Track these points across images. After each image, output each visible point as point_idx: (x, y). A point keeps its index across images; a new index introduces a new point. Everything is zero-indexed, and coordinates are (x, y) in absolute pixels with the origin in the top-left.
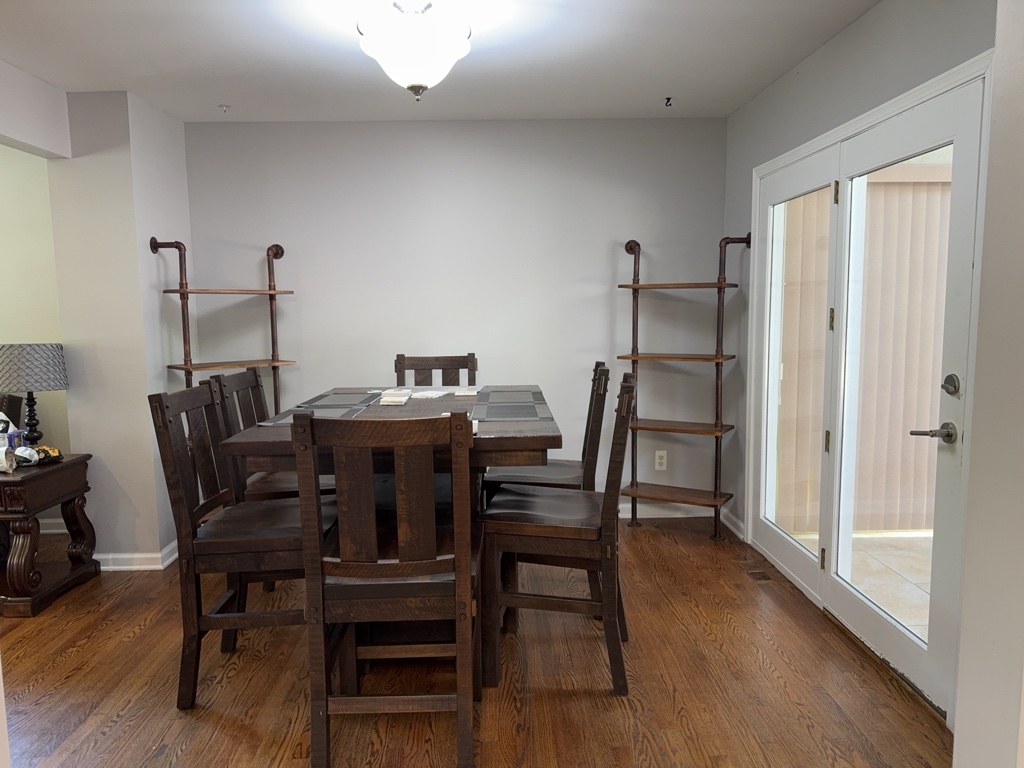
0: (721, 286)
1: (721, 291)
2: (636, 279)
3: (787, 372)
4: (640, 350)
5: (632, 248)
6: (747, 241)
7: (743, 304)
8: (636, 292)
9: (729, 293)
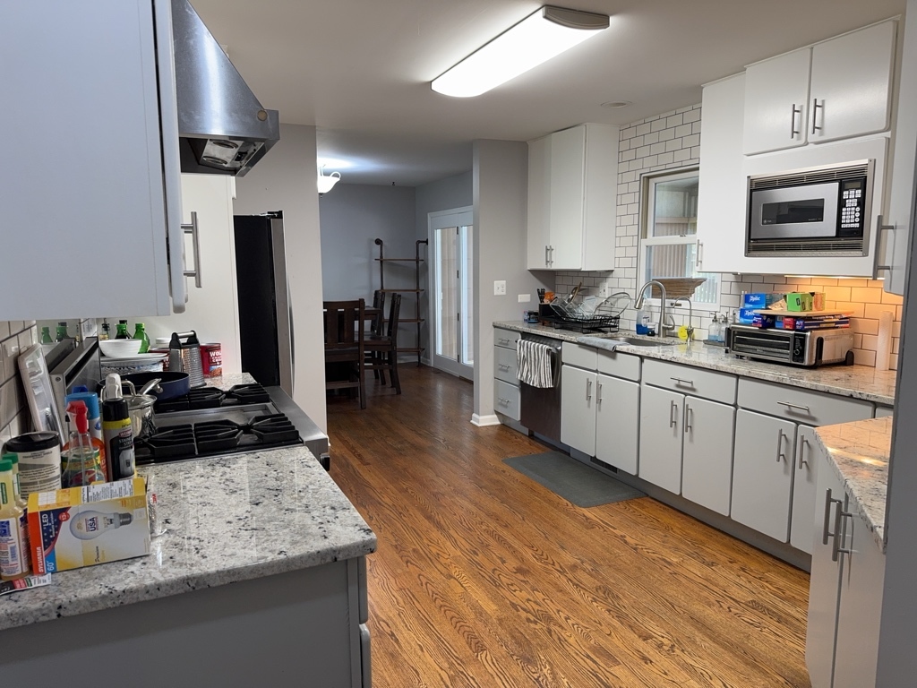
0: (417, 260)
1: (418, 262)
2: (381, 257)
3: (444, 296)
4: (385, 288)
5: (378, 242)
6: (427, 242)
7: (426, 268)
8: (381, 262)
9: (421, 263)
